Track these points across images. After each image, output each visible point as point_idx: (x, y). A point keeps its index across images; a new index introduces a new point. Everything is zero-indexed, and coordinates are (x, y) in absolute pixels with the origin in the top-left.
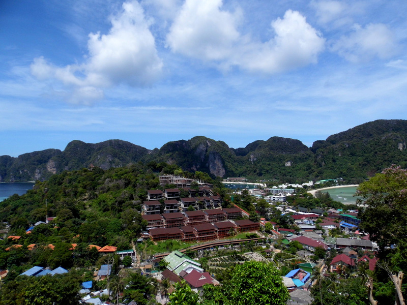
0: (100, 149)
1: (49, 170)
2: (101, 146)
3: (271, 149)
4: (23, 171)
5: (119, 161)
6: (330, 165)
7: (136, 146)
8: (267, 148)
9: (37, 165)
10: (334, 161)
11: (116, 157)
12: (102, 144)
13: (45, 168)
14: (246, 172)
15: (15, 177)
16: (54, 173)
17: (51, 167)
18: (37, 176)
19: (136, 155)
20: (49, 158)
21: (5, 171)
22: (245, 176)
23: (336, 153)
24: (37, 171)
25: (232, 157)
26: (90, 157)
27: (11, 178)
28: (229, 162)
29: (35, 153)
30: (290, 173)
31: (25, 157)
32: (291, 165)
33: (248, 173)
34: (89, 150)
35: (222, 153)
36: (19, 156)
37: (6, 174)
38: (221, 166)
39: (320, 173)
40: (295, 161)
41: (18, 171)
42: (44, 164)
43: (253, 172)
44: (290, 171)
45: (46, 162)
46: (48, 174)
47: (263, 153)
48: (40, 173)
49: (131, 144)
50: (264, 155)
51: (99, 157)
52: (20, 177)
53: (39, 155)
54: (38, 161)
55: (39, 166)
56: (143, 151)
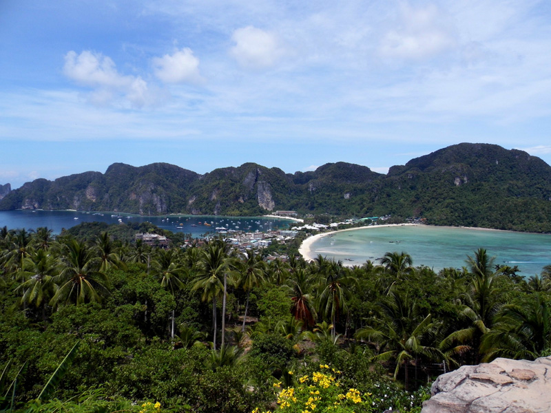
0: (143, 174)
1: (89, 197)
2: (146, 170)
3: (335, 177)
4: (60, 197)
5: (162, 190)
6: (382, 200)
7: (185, 170)
8: (330, 176)
9: (76, 191)
10: (389, 196)
11: (159, 184)
12: (146, 167)
13: (84, 195)
14: (297, 204)
15: (52, 204)
16: (94, 200)
17: (90, 194)
18: (76, 204)
19: (185, 180)
20: (89, 182)
21: (42, 196)
22: (296, 210)
23: (396, 185)
24: (76, 198)
25: (286, 186)
26: (133, 183)
27: (49, 206)
28: (282, 193)
29: (74, 177)
30: (344, 206)
31: (63, 181)
32: (350, 196)
33: (299, 205)
34: (132, 175)
35: (274, 182)
36: (57, 180)
37: (43, 200)
38: (270, 198)
39: (370, 209)
40: (355, 192)
41: (56, 197)
42: (83, 189)
43: (304, 205)
44: (344, 204)
45: (85, 187)
46: (87, 202)
47: (324, 182)
48: (79, 200)
49: (179, 168)
50: (325, 184)
51: (141, 184)
52: (58, 205)
53: (78, 179)
54: (76, 186)
55: (78, 192)
56: (193, 175)
